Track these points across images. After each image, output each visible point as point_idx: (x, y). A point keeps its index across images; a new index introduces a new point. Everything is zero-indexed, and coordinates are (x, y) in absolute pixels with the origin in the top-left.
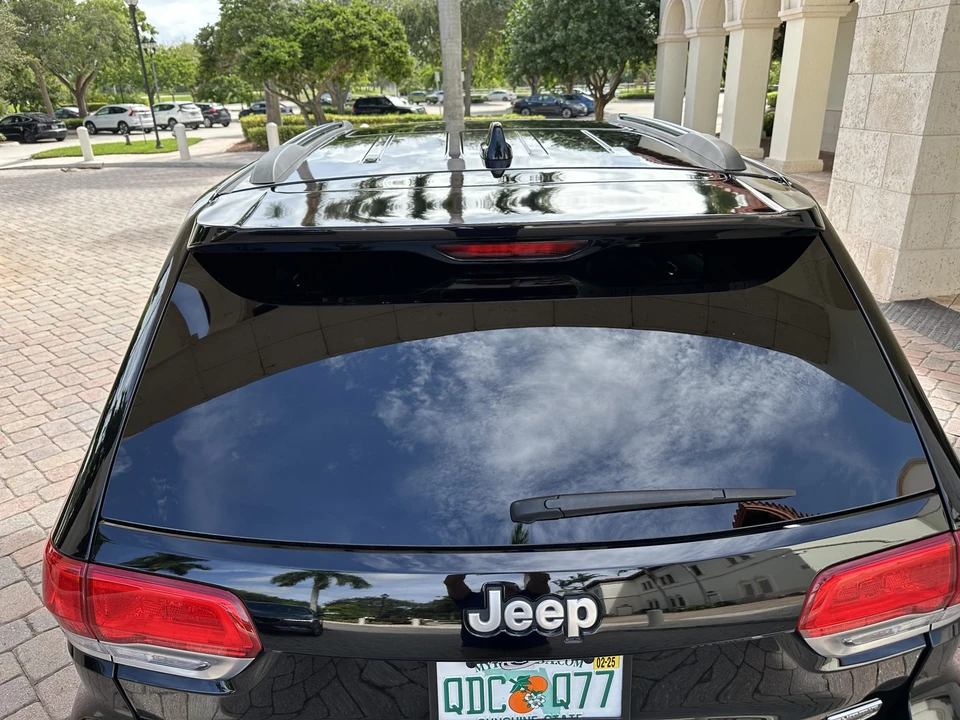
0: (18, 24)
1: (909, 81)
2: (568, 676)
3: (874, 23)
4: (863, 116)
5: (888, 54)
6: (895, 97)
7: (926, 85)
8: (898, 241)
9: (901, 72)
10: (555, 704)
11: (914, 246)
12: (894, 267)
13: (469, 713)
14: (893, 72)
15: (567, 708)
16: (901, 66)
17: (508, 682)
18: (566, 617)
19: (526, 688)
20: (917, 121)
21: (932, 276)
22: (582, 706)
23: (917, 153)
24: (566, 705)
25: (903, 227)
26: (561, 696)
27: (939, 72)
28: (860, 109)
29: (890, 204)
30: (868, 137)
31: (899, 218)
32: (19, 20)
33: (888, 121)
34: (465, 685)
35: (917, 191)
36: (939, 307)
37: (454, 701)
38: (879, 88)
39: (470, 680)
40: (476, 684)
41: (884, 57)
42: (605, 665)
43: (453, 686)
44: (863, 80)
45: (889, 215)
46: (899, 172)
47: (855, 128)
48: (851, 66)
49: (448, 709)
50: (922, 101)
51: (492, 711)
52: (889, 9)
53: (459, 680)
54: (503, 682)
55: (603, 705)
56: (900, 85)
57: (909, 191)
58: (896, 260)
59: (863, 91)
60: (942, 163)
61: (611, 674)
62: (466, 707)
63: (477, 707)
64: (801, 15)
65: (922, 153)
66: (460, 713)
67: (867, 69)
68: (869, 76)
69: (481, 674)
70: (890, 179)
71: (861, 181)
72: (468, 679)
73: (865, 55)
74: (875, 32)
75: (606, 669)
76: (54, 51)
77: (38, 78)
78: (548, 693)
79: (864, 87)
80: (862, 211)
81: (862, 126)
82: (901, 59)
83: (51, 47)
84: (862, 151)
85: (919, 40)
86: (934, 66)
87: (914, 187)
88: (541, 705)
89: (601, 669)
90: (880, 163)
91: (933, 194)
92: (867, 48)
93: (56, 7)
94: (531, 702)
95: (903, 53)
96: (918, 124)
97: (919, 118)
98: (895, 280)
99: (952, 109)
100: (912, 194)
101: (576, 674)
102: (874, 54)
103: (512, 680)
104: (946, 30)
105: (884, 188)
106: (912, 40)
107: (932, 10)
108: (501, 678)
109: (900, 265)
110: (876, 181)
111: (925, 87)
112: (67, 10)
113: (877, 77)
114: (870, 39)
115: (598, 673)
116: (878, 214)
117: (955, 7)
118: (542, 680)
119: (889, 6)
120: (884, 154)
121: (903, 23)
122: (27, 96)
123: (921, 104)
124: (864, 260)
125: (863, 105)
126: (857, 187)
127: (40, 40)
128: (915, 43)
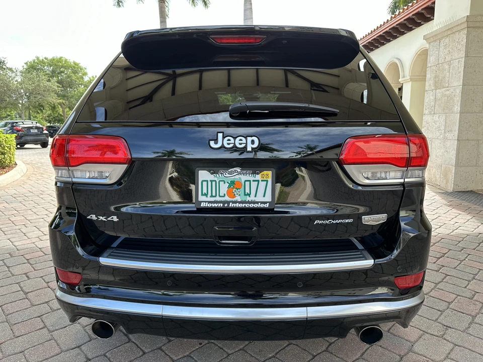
0: (58, 87)
1: (451, 90)
2: (250, 181)
3: (434, 68)
4: (433, 108)
5: (442, 80)
6: (446, 98)
7: (458, 91)
8: (454, 162)
9: (448, 87)
10: (245, 195)
11: (462, 165)
12: (453, 174)
13: (211, 197)
14: (444, 88)
15: (250, 197)
16: (447, 85)
17: (226, 183)
18: (246, 143)
19: (233, 186)
20: (456, 107)
21: (472, 179)
22: (255, 196)
23: (458, 121)
24: (249, 195)
25: (455, 156)
26: (247, 191)
27: (464, 85)
28: (431, 105)
29: (448, 145)
30: (436, 117)
31: (453, 152)
32: (59, 85)
33: (444, 109)
34: (210, 183)
35: (460, 139)
36: (477, 193)
37: (205, 191)
38: (439, 95)
39: (212, 181)
40: (214, 183)
41: (440, 82)
42: (265, 177)
43: (205, 184)
44: (431, 94)
45: (448, 150)
46: (451, 131)
47: (430, 114)
48: (426, 87)
49: (202, 195)
50: (458, 98)
51: (220, 196)
52: (440, 62)
53: (207, 181)
54: (225, 183)
55: (264, 196)
56: (448, 92)
57: (456, 138)
58: (454, 171)
59: (432, 98)
60: (470, 126)
61: (267, 181)
62: (210, 194)
63: (214, 194)
64: (409, 80)
65: (460, 121)
66: (207, 197)
67: (433, 88)
68: (434, 91)
69: (216, 179)
70: (447, 134)
71: (434, 137)
72: (210, 181)
73: (432, 82)
74: (435, 72)
75: (265, 179)
76: (72, 100)
77: (63, 111)
78: (242, 189)
79: (432, 95)
80: (436, 151)
81: (433, 113)
82: (447, 82)
83: (71, 98)
84: (434, 124)
85: (454, 73)
86: (461, 83)
87: (458, 136)
88: (239, 195)
89: (263, 179)
90: (443, 128)
91: (468, 140)
92: (432, 79)
93: (76, 81)
94: (235, 193)
95: (447, 79)
96: (457, 108)
97: (457, 106)
98: (454, 181)
99: (472, 101)
100: (458, 140)
101: (254, 181)
102: (435, 81)
103: (228, 183)
104: (465, 67)
105: (445, 139)
106: (451, 73)
107: (458, 60)
108: (224, 181)
109: (456, 173)
110: (441, 136)
111: (458, 92)
112: (80, 82)
113: (437, 91)
114: (433, 75)
115: (262, 181)
116: (444, 151)
117: (467, 58)
118: (239, 183)
119: (440, 61)
120: (444, 123)
121: (447, 67)
122: (56, 120)
123: (458, 99)
124: (439, 174)
125: (433, 103)
126: (433, 140)
127: (67, 95)
128: (452, 74)
